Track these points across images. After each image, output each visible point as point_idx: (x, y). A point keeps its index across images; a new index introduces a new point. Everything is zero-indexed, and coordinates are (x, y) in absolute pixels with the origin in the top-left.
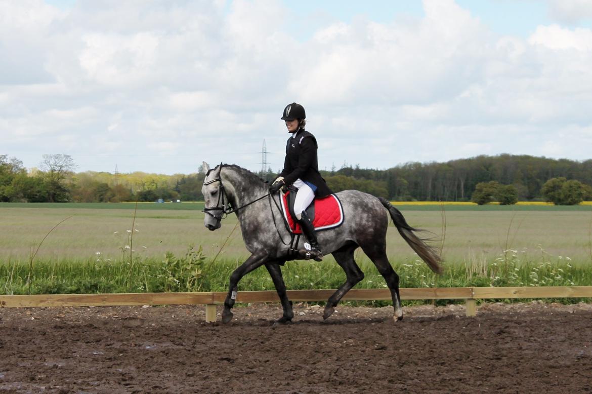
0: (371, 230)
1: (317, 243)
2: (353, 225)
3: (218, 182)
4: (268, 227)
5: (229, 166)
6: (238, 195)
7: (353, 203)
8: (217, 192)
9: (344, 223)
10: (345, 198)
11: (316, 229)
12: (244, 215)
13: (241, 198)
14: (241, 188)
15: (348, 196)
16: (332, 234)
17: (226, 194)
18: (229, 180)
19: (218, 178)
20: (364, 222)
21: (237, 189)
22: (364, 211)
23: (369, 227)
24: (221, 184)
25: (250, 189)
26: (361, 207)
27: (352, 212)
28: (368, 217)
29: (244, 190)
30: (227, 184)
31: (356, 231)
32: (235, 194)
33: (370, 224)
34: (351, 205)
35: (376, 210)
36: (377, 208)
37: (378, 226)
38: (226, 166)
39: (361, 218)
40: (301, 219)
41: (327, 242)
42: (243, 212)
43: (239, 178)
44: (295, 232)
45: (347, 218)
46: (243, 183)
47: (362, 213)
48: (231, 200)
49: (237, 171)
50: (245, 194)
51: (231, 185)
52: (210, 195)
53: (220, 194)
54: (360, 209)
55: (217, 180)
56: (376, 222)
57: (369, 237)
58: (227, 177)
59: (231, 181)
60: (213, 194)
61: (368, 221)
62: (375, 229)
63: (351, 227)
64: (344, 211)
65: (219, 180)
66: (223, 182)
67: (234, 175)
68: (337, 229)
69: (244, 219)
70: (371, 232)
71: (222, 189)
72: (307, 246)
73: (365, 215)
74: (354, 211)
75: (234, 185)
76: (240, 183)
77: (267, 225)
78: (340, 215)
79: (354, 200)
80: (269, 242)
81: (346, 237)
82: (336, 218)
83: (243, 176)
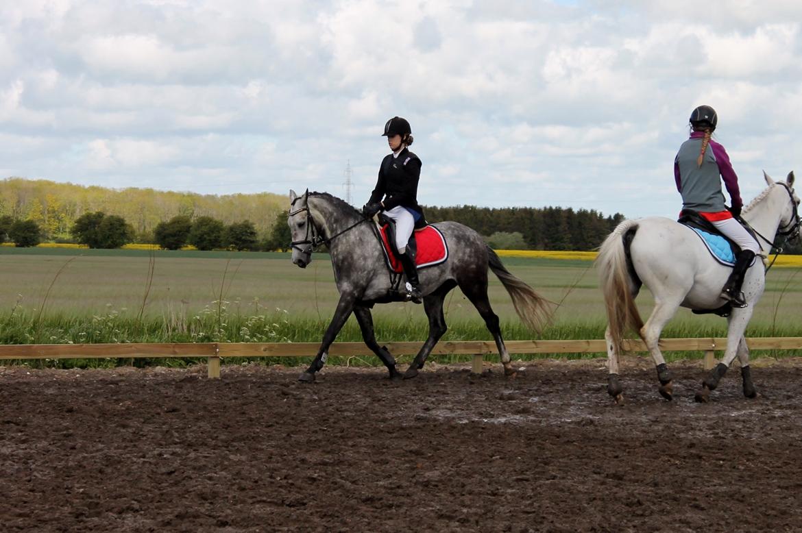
0: (473, 266)
2: (456, 261)
3: (306, 211)
4: (364, 265)
5: (319, 194)
6: (329, 228)
7: (456, 236)
8: (304, 223)
9: (448, 259)
10: (447, 230)
11: (418, 267)
12: (337, 250)
13: (332, 231)
14: (333, 219)
15: (450, 228)
16: (436, 271)
18: (319, 210)
19: (305, 207)
20: (466, 258)
21: (328, 221)
22: (466, 246)
23: (472, 263)
24: (309, 214)
25: (343, 221)
26: (464, 241)
27: (454, 247)
28: (471, 252)
30: (315, 213)
31: (457, 268)
32: (326, 226)
33: (472, 260)
34: (454, 239)
35: (477, 244)
36: (479, 243)
37: (480, 263)
38: (315, 194)
39: (464, 253)
40: (405, 254)
41: (429, 282)
42: (336, 246)
43: (330, 209)
44: (397, 271)
45: (450, 253)
46: (335, 214)
47: (465, 248)
48: (321, 232)
49: (328, 200)
50: (338, 226)
51: (321, 216)
52: (297, 227)
53: (308, 225)
54: (463, 243)
55: (304, 210)
56: (478, 258)
57: (472, 275)
58: (315, 207)
59: (321, 212)
60: (301, 225)
61: (470, 256)
62: (478, 266)
63: (453, 263)
64: (448, 245)
65: (307, 209)
66: (311, 212)
67: (325, 204)
68: (441, 265)
69: (337, 255)
70: (473, 268)
71: (311, 219)
72: (409, 286)
74: (457, 245)
75: (325, 216)
76: (331, 214)
77: (363, 263)
78: (444, 249)
79: (456, 232)
80: (362, 282)
81: (449, 276)
82: (441, 253)
83: (335, 205)
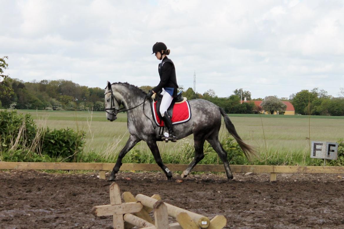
1: (173, 131)
2: (196, 121)
3: (110, 93)
9: (191, 120)
10: (193, 105)
11: (173, 123)
14: (128, 97)
15: (196, 103)
17: (116, 100)
18: (118, 92)
21: (125, 97)
22: (204, 113)
24: (112, 94)
26: (202, 111)
29: (130, 97)
30: (116, 94)
32: (124, 100)
34: (196, 109)
35: (212, 113)
37: (212, 124)
39: (202, 117)
40: (164, 116)
42: (132, 112)
44: (161, 125)
45: (193, 117)
47: (202, 114)
50: (131, 100)
51: (120, 95)
52: (106, 101)
53: (111, 100)
54: (201, 112)
55: (109, 92)
58: (117, 90)
59: (120, 92)
60: (108, 100)
61: (205, 119)
64: (192, 112)
66: (114, 93)
68: (186, 123)
71: (113, 97)
73: (204, 116)
74: (197, 112)
75: (123, 94)
76: (127, 94)
78: (188, 114)
79: (198, 106)
82: (186, 116)
83: (130, 89)
